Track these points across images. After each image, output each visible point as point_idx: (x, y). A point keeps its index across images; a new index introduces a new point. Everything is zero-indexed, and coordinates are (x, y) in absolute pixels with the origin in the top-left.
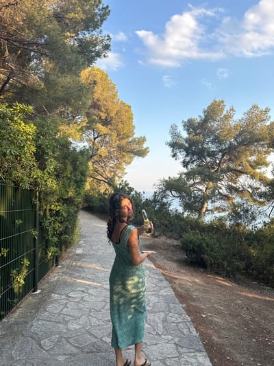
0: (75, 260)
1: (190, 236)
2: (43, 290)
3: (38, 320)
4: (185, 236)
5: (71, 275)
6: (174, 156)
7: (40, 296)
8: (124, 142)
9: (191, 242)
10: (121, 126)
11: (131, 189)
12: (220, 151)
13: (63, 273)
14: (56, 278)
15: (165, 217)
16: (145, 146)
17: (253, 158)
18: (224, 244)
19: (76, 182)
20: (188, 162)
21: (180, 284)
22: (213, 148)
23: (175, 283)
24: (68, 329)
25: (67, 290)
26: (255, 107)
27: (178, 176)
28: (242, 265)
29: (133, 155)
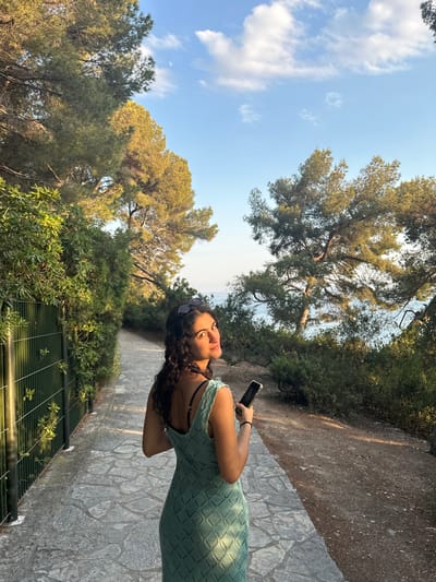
0: (116, 403)
1: (283, 360)
2: (77, 446)
3: (79, 484)
4: (277, 360)
5: (113, 424)
6: (257, 238)
7: (75, 454)
8: (177, 218)
9: (284, 369)
10: (172, 192)
11: (192, 292)
12: (327, 229)
13: (101, 421)
14: (93, 429)
15: (247, 334)
16: (211, 222)
17: (376, 238)
18: (334, 369)
19: (115, 288)
20: (279, 247)
21: (271, 429)
22: (316, 224)
23: (264, 428)
24: (121, 493)
25: (112, 444)
26: (377, 160)
27: (264, 269)
28: (357, 398)
29: (192, 237)
